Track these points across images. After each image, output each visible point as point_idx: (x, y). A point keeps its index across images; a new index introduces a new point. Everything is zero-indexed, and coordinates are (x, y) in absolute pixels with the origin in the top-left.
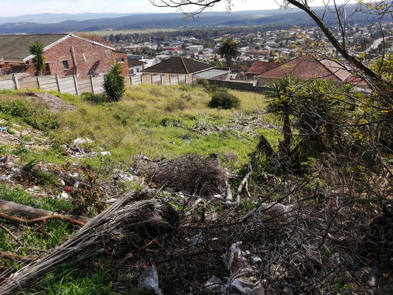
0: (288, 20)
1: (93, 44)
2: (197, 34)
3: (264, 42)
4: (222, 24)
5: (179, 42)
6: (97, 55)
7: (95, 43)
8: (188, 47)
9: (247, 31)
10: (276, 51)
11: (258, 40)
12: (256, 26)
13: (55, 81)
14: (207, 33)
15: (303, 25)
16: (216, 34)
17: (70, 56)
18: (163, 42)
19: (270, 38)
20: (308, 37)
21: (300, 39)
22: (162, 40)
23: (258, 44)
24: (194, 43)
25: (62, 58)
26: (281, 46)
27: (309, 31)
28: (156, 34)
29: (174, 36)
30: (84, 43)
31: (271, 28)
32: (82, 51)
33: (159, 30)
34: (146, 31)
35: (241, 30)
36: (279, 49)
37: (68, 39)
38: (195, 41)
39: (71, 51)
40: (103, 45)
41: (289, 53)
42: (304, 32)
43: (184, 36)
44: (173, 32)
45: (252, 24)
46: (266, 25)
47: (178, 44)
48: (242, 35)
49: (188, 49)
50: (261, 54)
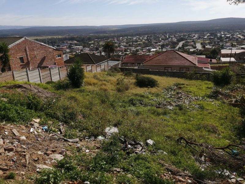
0: (131, 31)
1: (41, 45)
2: (78, 39)
3: (120, 44)
4: (92, 33)
5: (66, 44)
6: (44, 53)
7: (42, 44)
8: (73, 47)
9: (108, 38)
10: (128, 49)
11: (116, 42)
12: (113, 35)
13: (26, 73)
14: (84, 39)
15: (140, 34)
16: (90, 39)
17: (25, 53)
18: (56, 44)
19: (123, 41)
20: (144, 41)
21: (140, 42)
22: (55, 43)
23: (116, 45)
24: (76, 45)
25: (19, 55)
26: (130, 46)
27: (144, 37)
28: (50, 39)
29: (63, 40)
30: (34, 44)
31: (122, 36)
32: (33, 50)
33: (52, 37)
34: (43, 37)
35: (105, 37)
36: (129, 48)
37: (24, 41)
38: (77, 43)
39: (25, 50)
40: (47, 45)
41: (135, 50)
42: (141, 38)
43: (69, 41)
44: (61, 38)
45: (111, 34)
46: (119, 34)
47: (66, 46)
48: (106, 40)
49: (73, 49)
50: (119, 51)
